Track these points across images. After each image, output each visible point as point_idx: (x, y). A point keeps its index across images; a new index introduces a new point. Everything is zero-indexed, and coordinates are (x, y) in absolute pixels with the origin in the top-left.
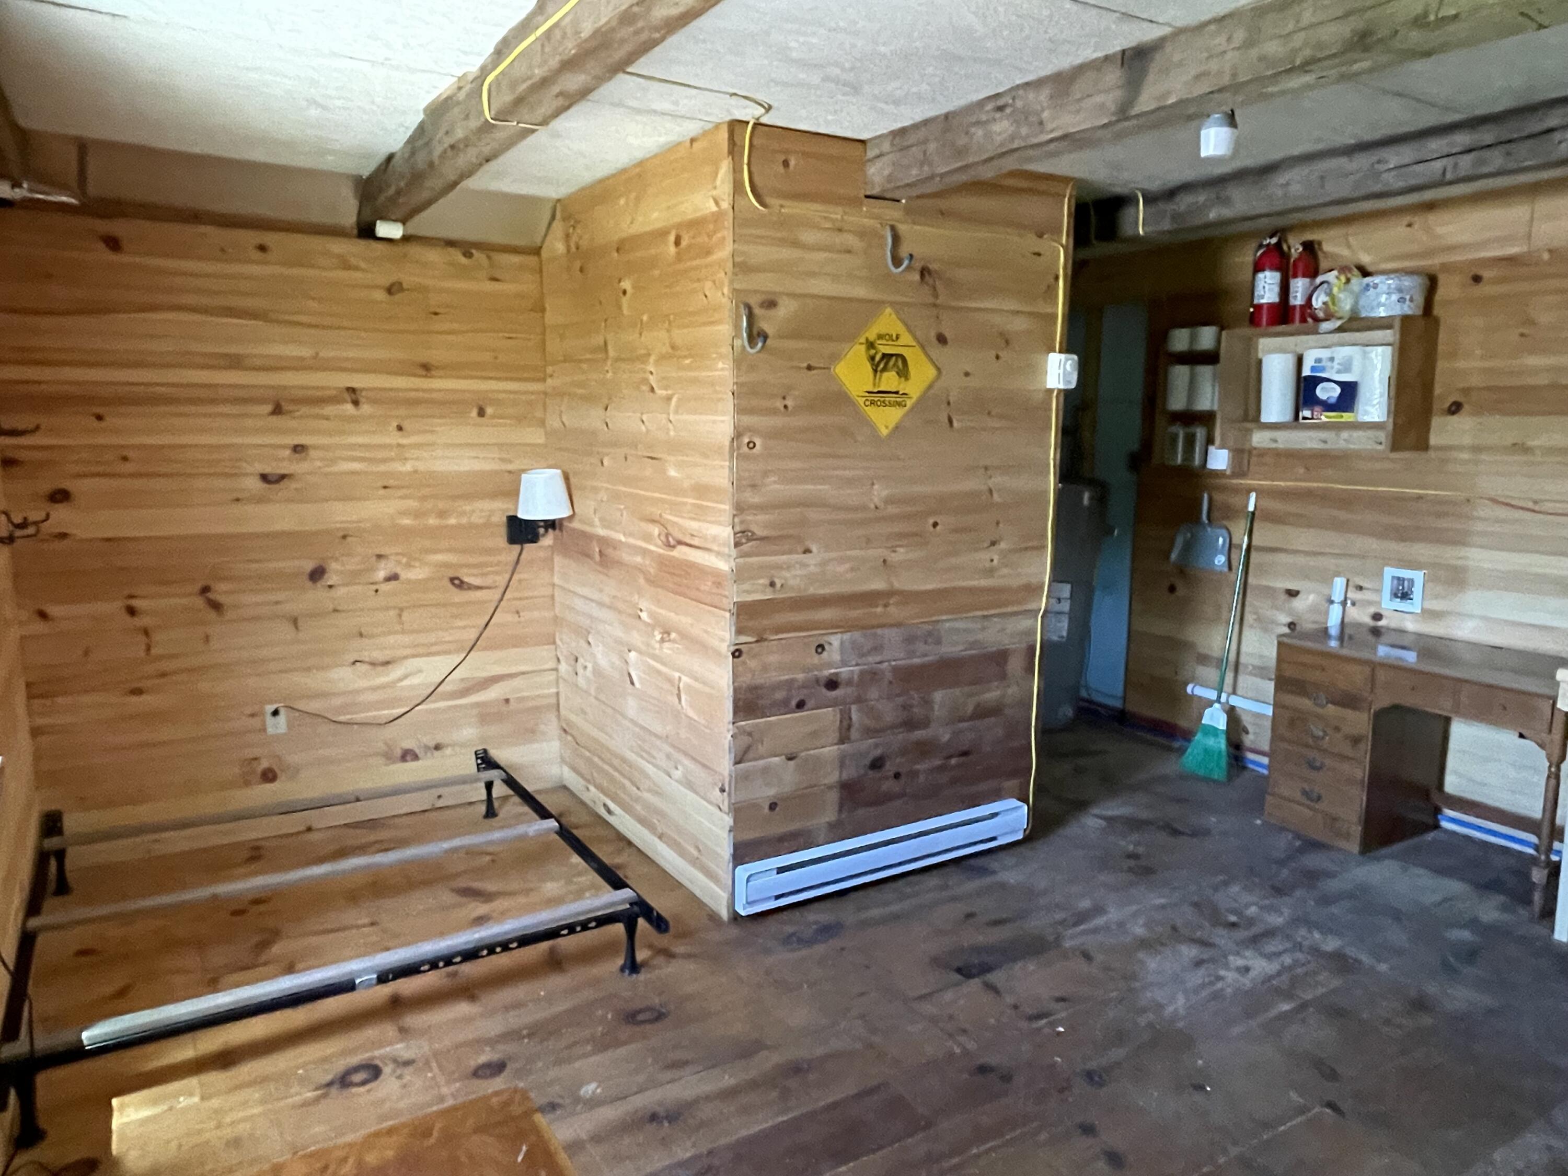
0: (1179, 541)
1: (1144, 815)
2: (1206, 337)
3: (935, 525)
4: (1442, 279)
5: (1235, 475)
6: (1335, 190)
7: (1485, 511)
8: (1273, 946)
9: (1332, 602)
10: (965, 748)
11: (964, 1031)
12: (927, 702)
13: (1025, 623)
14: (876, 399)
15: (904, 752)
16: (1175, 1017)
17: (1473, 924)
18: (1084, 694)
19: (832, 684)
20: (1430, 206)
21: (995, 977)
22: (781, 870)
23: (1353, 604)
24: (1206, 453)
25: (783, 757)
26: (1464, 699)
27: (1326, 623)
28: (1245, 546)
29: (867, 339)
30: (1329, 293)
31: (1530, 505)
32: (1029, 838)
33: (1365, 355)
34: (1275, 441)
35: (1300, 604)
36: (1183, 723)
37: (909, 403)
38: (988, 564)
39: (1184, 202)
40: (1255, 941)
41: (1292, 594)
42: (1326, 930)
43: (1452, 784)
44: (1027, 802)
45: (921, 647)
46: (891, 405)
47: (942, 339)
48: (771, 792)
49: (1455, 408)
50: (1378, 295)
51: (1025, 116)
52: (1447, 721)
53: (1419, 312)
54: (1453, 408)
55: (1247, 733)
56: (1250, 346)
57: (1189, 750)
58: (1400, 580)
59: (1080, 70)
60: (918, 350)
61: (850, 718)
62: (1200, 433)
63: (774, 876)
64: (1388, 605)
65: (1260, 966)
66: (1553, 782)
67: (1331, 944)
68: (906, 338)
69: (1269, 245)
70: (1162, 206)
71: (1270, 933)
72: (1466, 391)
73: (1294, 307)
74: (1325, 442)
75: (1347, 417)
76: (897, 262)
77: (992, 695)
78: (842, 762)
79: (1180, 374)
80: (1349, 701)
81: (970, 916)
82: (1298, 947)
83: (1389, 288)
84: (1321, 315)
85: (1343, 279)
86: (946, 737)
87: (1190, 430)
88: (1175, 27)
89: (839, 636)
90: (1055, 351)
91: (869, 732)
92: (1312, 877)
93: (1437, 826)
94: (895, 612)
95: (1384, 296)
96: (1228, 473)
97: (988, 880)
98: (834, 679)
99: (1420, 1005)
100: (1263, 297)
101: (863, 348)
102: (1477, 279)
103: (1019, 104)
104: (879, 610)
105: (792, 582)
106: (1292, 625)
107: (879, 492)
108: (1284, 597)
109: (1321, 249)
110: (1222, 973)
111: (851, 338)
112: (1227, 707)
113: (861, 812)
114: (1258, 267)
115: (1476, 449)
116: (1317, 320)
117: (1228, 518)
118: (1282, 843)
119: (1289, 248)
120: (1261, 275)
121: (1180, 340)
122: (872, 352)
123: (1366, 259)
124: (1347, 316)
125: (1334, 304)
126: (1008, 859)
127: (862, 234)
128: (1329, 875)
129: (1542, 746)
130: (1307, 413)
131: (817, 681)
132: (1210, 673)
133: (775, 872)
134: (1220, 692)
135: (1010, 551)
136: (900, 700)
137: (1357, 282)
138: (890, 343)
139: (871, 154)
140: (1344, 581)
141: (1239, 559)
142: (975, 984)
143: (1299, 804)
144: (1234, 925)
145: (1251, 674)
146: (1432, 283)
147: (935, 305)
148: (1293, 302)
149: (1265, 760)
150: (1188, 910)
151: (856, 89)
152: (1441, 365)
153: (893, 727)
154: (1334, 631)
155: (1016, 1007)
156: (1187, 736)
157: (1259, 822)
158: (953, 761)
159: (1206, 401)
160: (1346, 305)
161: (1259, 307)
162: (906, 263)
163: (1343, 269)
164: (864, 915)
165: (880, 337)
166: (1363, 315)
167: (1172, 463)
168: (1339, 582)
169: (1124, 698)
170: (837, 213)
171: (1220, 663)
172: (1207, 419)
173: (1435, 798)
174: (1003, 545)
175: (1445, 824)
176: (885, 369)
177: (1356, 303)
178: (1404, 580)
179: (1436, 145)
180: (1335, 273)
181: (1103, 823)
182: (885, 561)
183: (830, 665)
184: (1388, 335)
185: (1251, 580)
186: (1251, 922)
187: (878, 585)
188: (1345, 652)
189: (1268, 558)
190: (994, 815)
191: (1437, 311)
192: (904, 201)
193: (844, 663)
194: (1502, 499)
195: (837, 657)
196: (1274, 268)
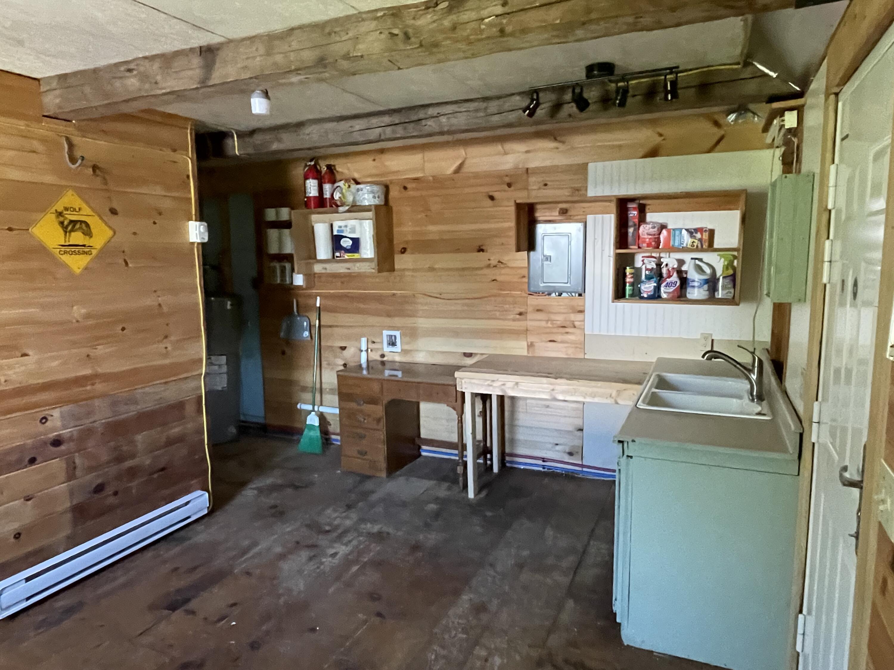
0: (284, 326)
1: (279, 481)
2: (285, 213)
3: (123, 329)
4: (391, 187)
5: (307, 288)
6: (333, 139)
7: (421, 299)
8: (349, 537)
9: (362, 351)
10: (161, 466)
11: (171, 646)
12: (132, 442)
13: (192, 384)
14: (68, 250)
15: (119, 477)
16: (300, 592)
17: (437, 500)
18: (242, 418)
19: (57, 442)
20: (382, 151)
21: (193, 605)
22: (28, 579)
23: (371, 350)
24: (292, 277)
25: (23, 500)
26: (421, 392)
27: (360, 361)
28: (317, 326)
29: (56, 210)
30: (342, 193)
31: (438, 296)
32: (211, 512)
33: (361, 225)
34: (326, 269)
35: (348, 353)
36: (298, 425)
37: (94, 252)
38: (164, 351)
39: (258, 139)
40: (340, 538)
41: (343, 348)
42: (374, 521)
43: (424, 434)
44: (208, 491)
45: (123, 408)
46: (79, 253)
47: (114, 212)
48: (14, 526)
49: (403, 251)
50: (364, 194)
51: (144, 77)
52: (418, 404)
53: (383, 203)
54: (403, 250)
55: (330, 425)
56: (307, 219)
57: (302, 440)
58: (391, 336)
59: (177, 54)
60: (97, 218)
61: (74, 463)
62: (288, 266)
63: (23, 584)
64: (387, 349)
65: (342, 550)
66: (460, 424)
67: (376, 529)
68: (86, 210)
69: (310, 165)
70: (247, 139)
71: (346, 532)
72: (407, 242)
73: (326, 198)
74: (349, 269)
75: (356, 256)
76: (73, 160)
77: (176, 431)
78: (72, 493)
79: (273, 234)
80: (373, 401)
81: (176, 569)
82: (360, 534)
83: (368, 191)
84: (339, 203)
85: (347, 184)
86: (148, 462)
87: (283, 264)
88: (228, 39)
89: (58, 410)
90: (192, 220)
91: (91, 469)
92: (365, 495)
93: (420, 455)
94: (100, 387)
95: (366, 195)
96: (304, 287)
97: (187, 543)
98: (59, 438)
99: (416, 548)
100: (310, 193)
101: (54, 216)
102: (405, 188)
103: (142, 69)
104: (89, 388)
105: (14, 377)
106: (345, 365)
107: (78, 311)
108: (339, 350)
109: (335, 169)
110: (324, 560)
111: (43, 210)
112: (319, 413)
113: (90, 523)
114: (306, 178)
115: (414, 270)
116: (338, 206)
117: (307, 311)
118: (350, 481)
119: (321, 168)
120: (308, 181)
121: (271, 214)
122: (61, 219)
123: (356, 176)
124: (351, 204)
125: (344, 198)
126: (199, 527)
127: (43, 140)
128: (373, 492)
129: (454, 409)
130: (337, 254)
131: (45, 443)
132: (308, 396)
133: (24, 581)
134: (314, 406)
135: (178, 341)
136: (112, 444)
137: (354, 187)
138: (75, 213)
139: (43, 89)
140: (366, 339)
141: (316, 331)
142: (178, 614)
143: (358, 458)
144: (328, 531)
145: (329, 393)
146: (387, 189)
147: (107, 190)
148: (325, 196)
149: (339, 438)
150: (304, 529)
151: (20, 43)
152: (396, 230)
153: (108, 462)
154: (364, 365)
155: (206, 619)
156: (300, 432)
157: (339, 472)
158: (155, 476)
159: (289, 248)
160: (350, 199)
161: (309, 198)
162: (80, 161)
163: (347, 180)
164: (100, 591)
165: (66, 209)
166: (358, 204)
167: (276, 283)
168: (364, 340)
169: (265, 418)
170: (21, 125)
171: (313, 390)
172: (289, 258)
173: (417, 441)
174: (173, 338)
175: (424, 454)
176: (72, 230)
177: (354, 198)
178: (392, 336)
179: (375, 121)
180: (343, 182)
181: (256, 492)
182: (88, 356)
183: (54, 429)
184: (370, 214)
185: (323, 344)
186: (337, 527)
187: (87, 372)
188: (369, 376)
189: (329, 330)
190: (187, 503)
191: (391, 203)
192: (74, 122)
193: (65, 427)
194: (429, 294)
195: (59, 424)
196: (314, 178)
